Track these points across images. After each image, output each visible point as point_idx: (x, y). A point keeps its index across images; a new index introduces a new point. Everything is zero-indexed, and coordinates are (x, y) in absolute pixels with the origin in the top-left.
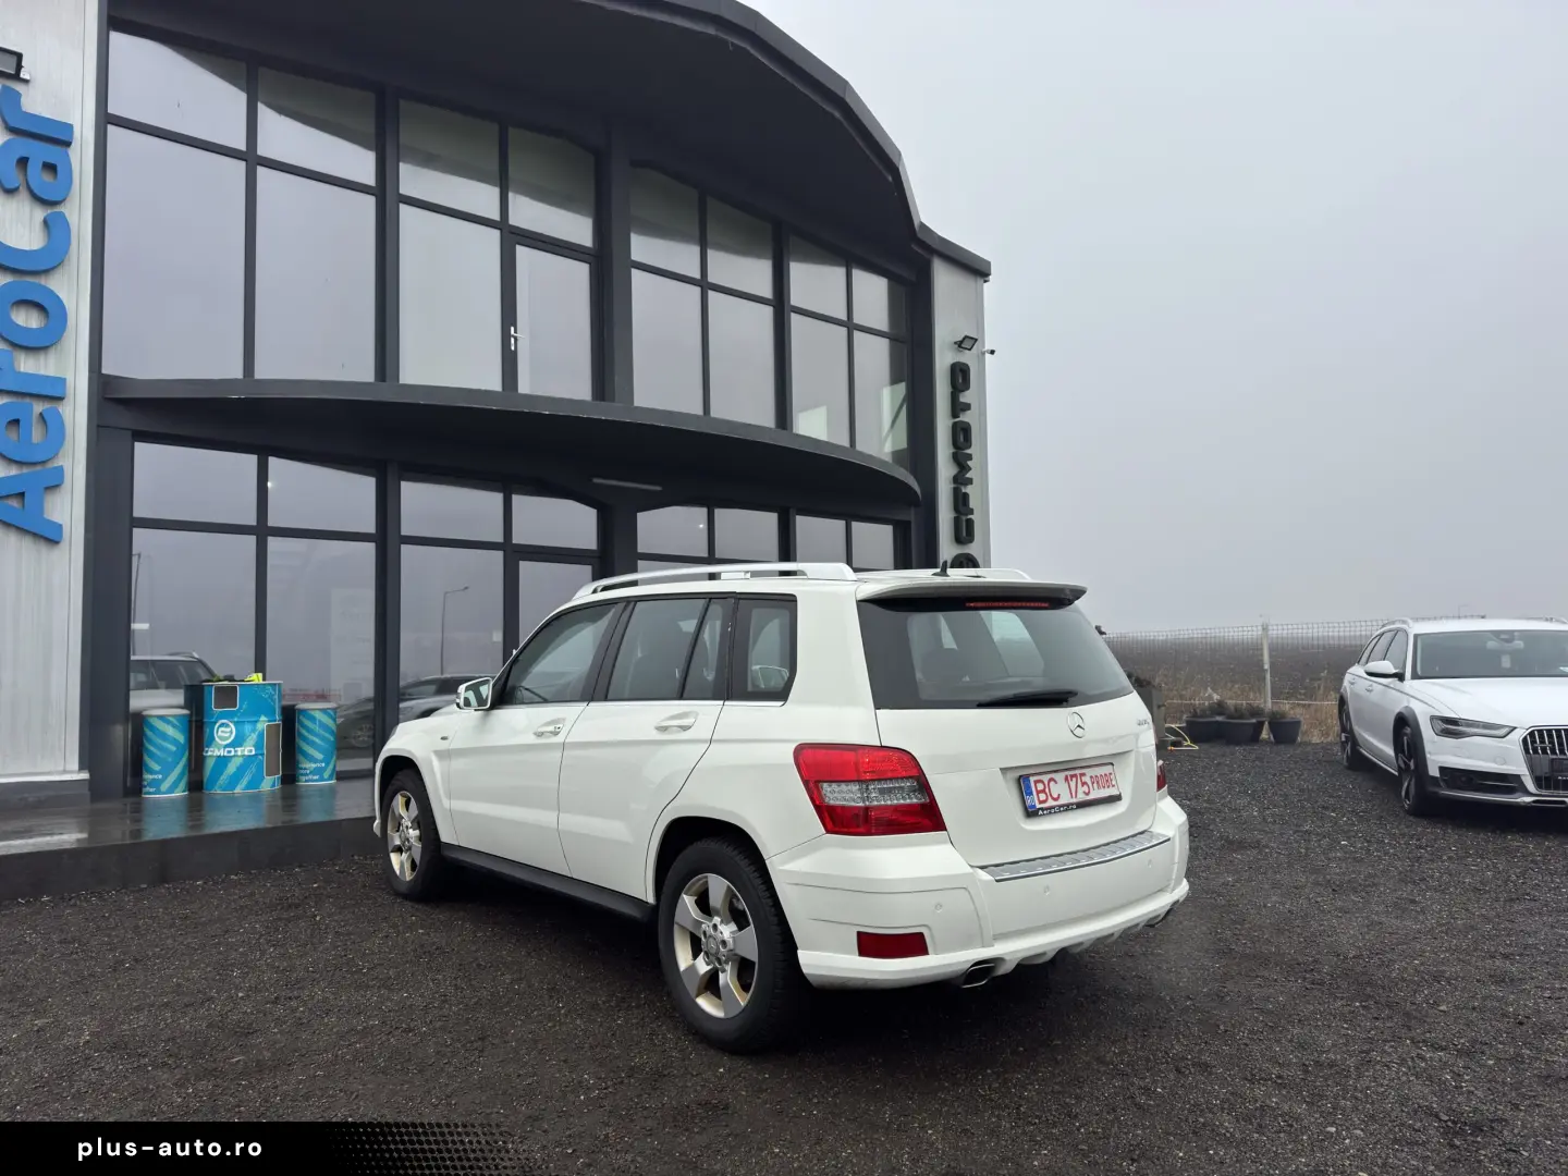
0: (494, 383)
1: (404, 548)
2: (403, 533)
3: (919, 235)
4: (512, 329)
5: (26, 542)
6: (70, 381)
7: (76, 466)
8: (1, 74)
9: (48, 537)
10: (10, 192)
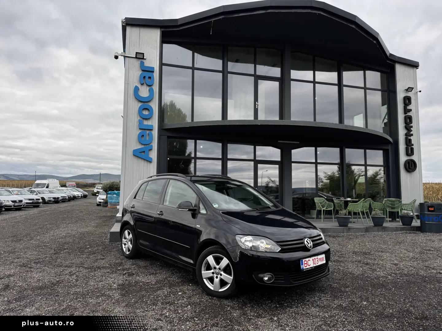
0: (252, 118)
1: (228, 162)
2: (228, 158)
3: (389, 58)
4: (257, 102)
5: (146, 162)
6: (154, 126)
7: (155, 145)
8: (140, 58)
9: (150, 161)
10: (142, 84)
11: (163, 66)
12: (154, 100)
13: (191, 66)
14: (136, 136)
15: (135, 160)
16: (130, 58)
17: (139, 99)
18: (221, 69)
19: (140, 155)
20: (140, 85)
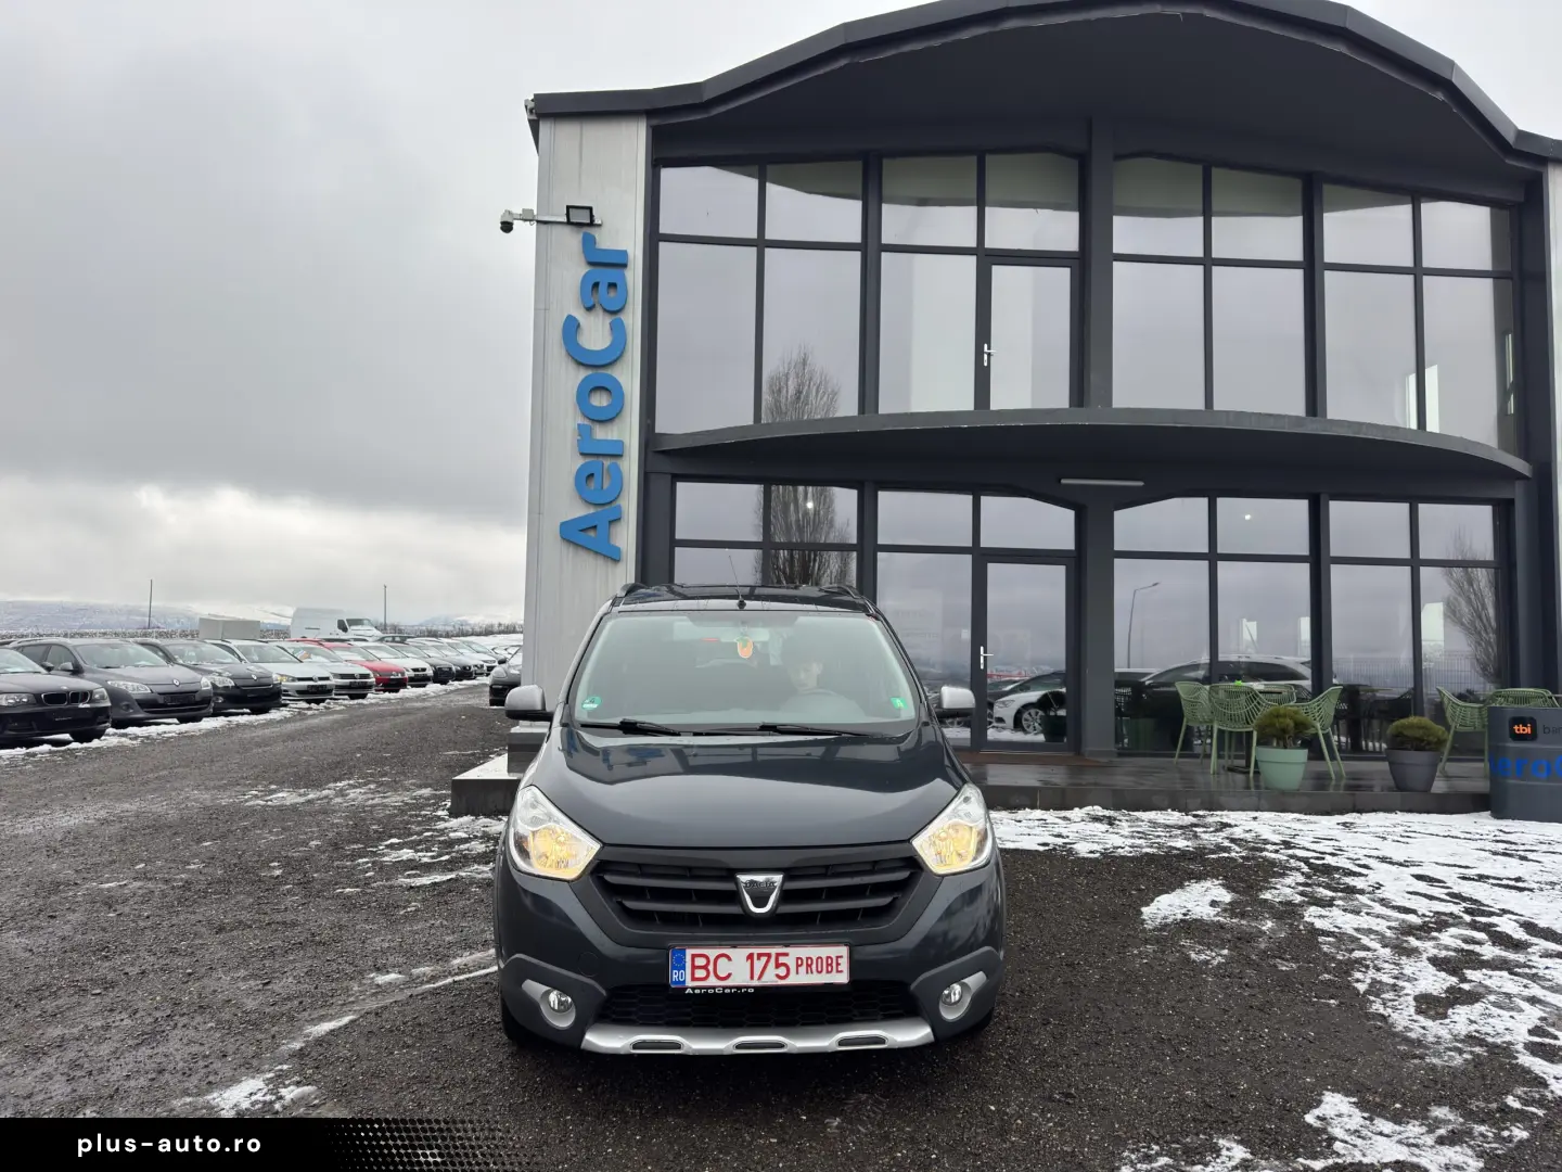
0: (967, 404)
1: (881, 555)
2: (881, 541)
3: (1515, 146)
4: (986, 346)
5: (600, 561)
6: (626, 442)
7: (629, 504)
8: (580, 225)
9: (614, 557)
10: (589, 309)
11: (663, 246)
12: (627, 359)
13: (753, 235)
14: (571, 480)
15: (569, 552)
16: (549, 226)
17: (580, 357)
18: (857, 238)
19: (581, 538)
20: (582, 311)
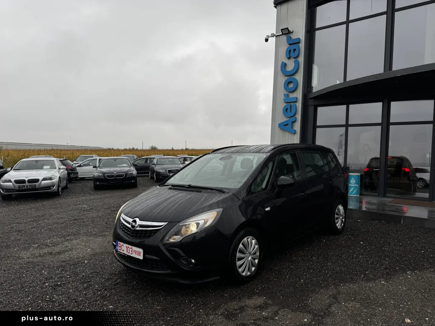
1: (391, 126)
5: (290, 135)
6: (298, 97)
7: (299, 116)
8: (286, 34)
9: (295, 133)
10: (289, 58)
11: (316, 32)
12: (299, 71)
13: (345, 20)
14: (282, 110)
15: (282, 132)
16: (278, 37)
17: (286, 74)
18: (384, 10)
19: (284, 128)
20: (287, 59)
